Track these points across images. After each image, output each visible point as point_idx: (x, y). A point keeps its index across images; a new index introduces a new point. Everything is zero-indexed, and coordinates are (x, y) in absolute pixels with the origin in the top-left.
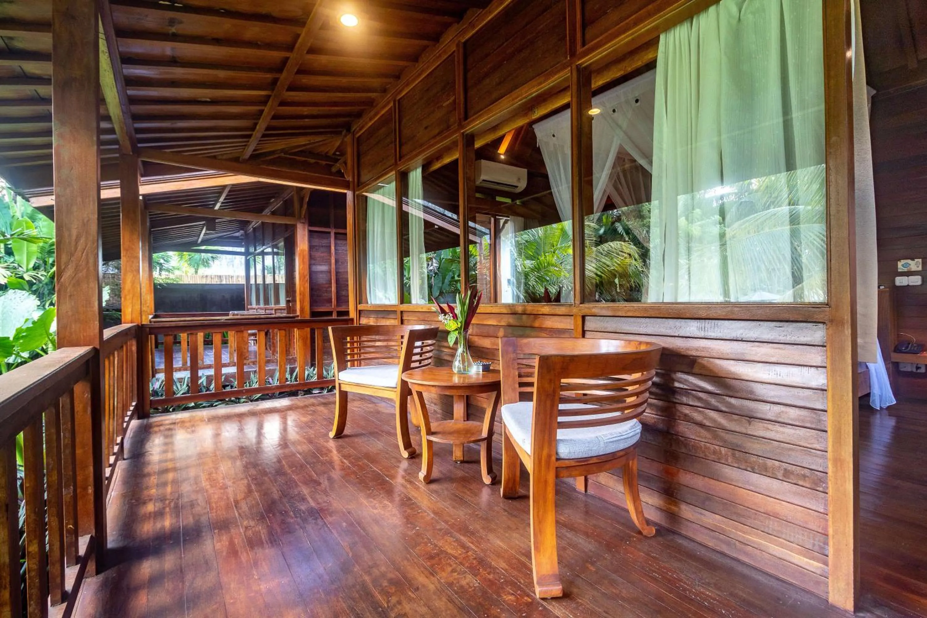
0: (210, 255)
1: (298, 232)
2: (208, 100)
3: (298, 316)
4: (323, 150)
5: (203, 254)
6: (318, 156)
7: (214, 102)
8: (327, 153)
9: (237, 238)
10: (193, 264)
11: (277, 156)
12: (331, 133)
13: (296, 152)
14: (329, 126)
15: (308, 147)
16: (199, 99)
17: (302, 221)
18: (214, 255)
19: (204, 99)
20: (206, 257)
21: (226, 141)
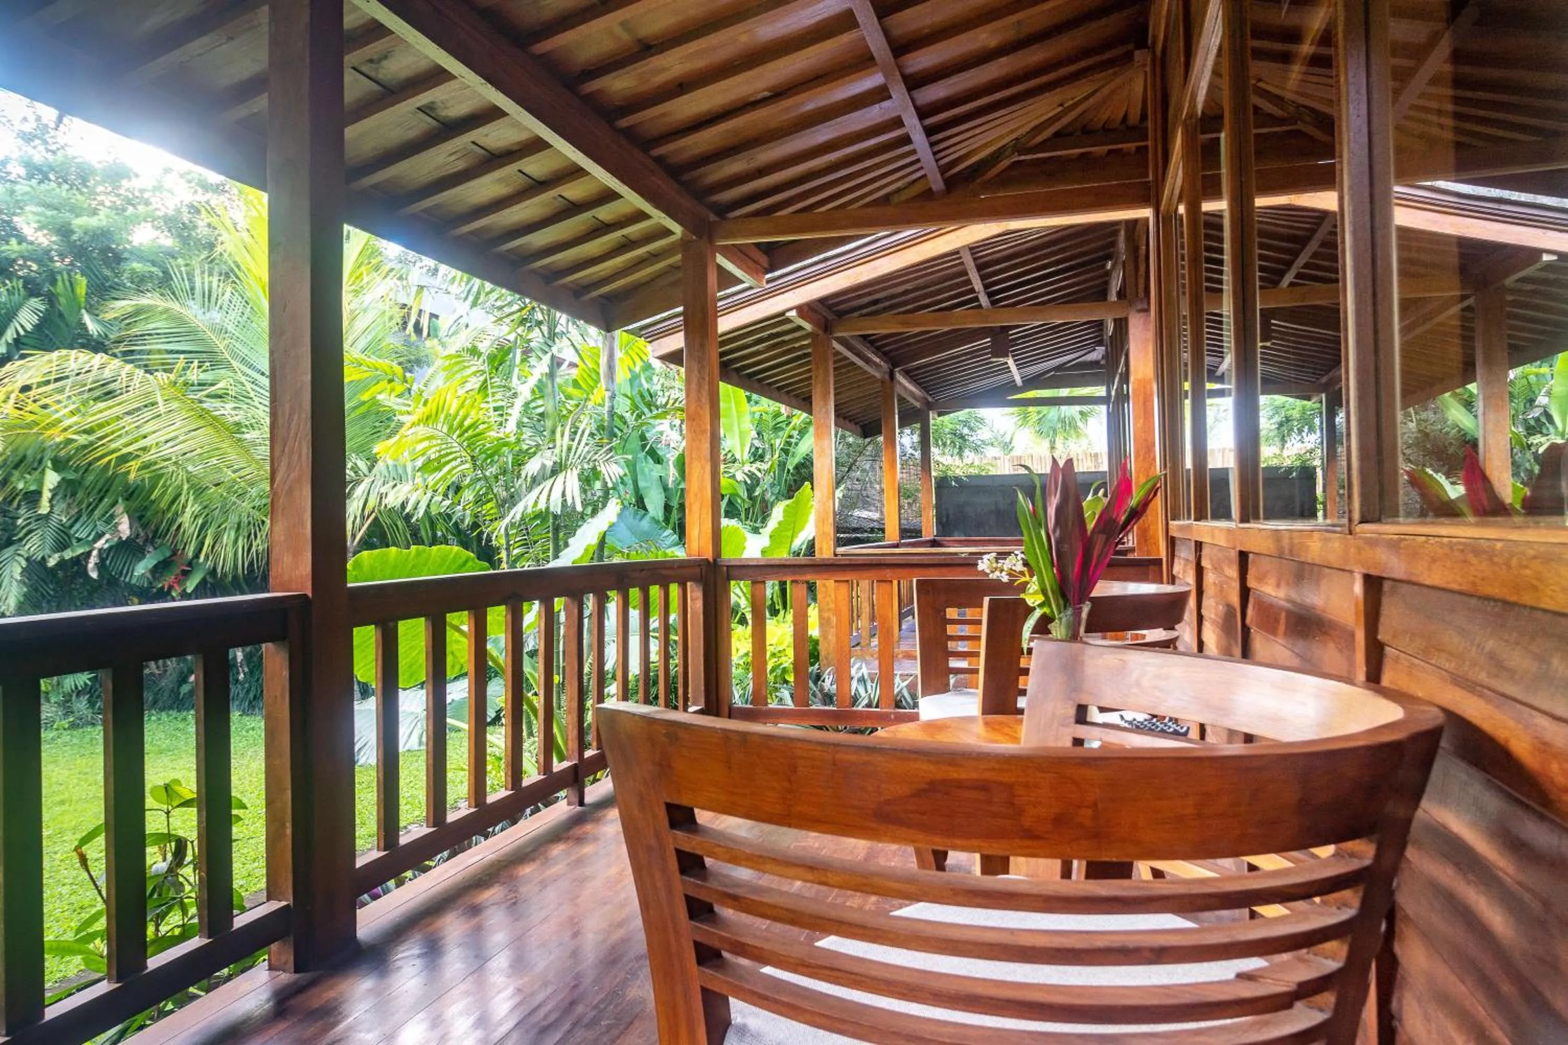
0: (1078, 408)
1: (1131, 337)
2: (767, 94)
3: (1132, 550)
4: (1112, 113)
5: (1063, 408)
6: (1107, 132)
7: (779, 93)
8: (1125, 118)
9: (1095, 364)
10: (1045, 430)
11: (1005, 163)
12: (1111, 63)
13: (1045, 141)
14: (1086, 52)
15: (1065, 120)
16: (752, 99)
17: (1139, 307)
18: (1085, 408)
19: (759, 96)
20: (1068, 414)
21: (868, 163)
